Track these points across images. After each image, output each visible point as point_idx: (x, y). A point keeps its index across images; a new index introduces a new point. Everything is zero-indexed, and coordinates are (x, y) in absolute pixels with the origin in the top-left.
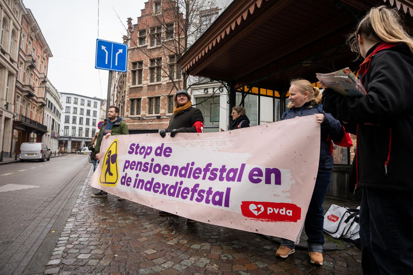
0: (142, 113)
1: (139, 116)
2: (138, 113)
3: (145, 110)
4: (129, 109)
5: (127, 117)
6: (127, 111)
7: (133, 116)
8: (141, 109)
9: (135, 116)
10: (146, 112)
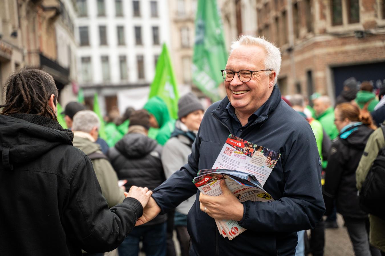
0: (365, 17)
1: (359, 27)
2: (354, 18)
3: (373, 9)
4: (328, 12)
5: (324, 32)
6: (323, 17)
7: (339, 29)
8: (362, 9)
9: (346, 27)
10: (376, 16)
